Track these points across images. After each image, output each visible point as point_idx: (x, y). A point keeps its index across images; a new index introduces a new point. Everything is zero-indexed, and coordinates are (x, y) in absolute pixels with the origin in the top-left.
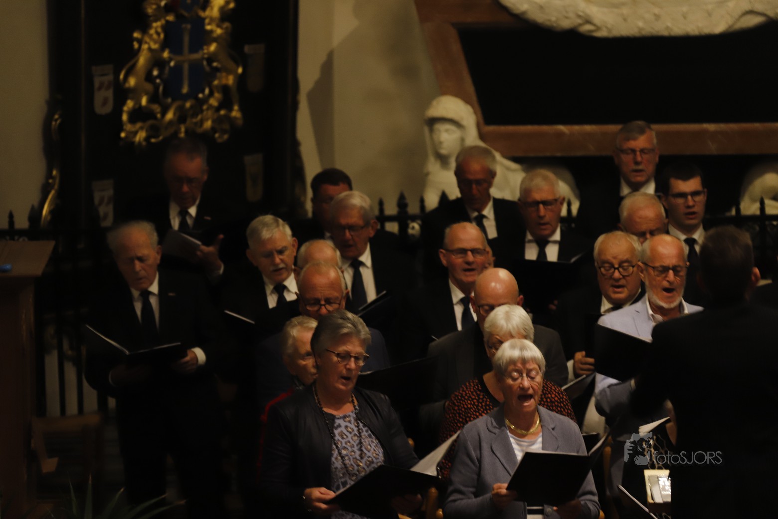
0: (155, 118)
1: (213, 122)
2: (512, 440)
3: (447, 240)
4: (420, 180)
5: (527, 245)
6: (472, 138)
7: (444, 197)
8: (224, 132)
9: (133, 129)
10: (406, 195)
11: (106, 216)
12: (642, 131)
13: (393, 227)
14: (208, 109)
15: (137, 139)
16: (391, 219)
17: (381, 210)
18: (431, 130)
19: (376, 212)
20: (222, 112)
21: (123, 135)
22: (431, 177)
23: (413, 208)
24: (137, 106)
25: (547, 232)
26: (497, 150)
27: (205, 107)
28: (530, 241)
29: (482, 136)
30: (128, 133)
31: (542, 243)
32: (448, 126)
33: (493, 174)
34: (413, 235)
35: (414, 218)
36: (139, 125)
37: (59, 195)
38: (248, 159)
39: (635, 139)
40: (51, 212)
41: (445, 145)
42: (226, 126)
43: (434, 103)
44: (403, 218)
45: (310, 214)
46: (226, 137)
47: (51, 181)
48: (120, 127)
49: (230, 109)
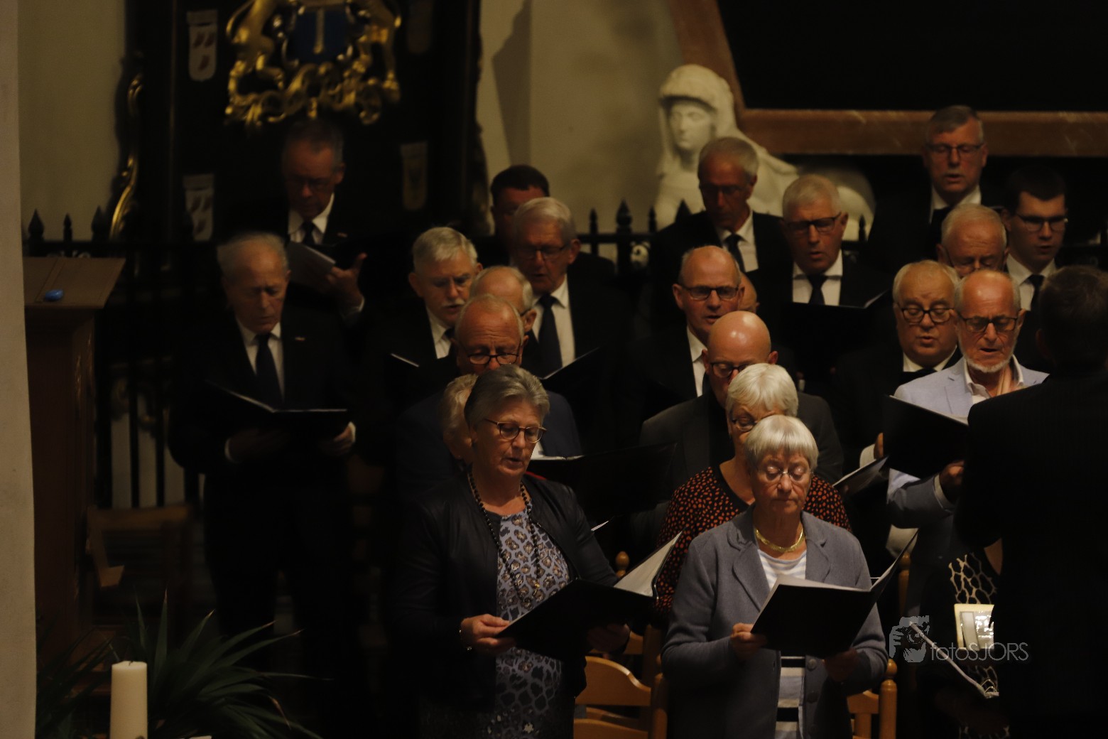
0: (275, 87)
1: (358, 95)
2: (763, 560)
3: (683, 272)
4: (651, 186)
5: (796, 283)
6: (727, 126)
7: (683, 209)
8: (373, 109)
9: (244, 103)
10: (631, 206)
11: (202, 226)
12: (962, 120)
13: (608, 252)
14: (350, 77)
15: (249, 117)
16: (607, 239)
17: (594, 226)
18: (669, 114)
19: (584, 228)
20: (371, 82)
21: (229, 111)
22: (666, 181)
23: (639, 225)
24: (250, 70)
25: (821, 264)
26: (761, 144)
27: (346, 74)
28: (799, 277)
29: (741, 124)
30: (237, 108)
31: (817, 280)
32: (692, 109)
33: (752, 180)
34: (638, 263)
35: (639, 239)
36: (252, 97)
37: (137, 194)
38: (407, 150)
39: (951, 130)
40: (124, 218)
41: (687, 135)
42: (376, 102)
43: (674, 74)
44: (624, 239)
45: (492, 231)
46: (375, 116)
47: (125, 174)
48: (225, 99)
49: (383, 78)
